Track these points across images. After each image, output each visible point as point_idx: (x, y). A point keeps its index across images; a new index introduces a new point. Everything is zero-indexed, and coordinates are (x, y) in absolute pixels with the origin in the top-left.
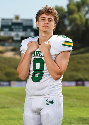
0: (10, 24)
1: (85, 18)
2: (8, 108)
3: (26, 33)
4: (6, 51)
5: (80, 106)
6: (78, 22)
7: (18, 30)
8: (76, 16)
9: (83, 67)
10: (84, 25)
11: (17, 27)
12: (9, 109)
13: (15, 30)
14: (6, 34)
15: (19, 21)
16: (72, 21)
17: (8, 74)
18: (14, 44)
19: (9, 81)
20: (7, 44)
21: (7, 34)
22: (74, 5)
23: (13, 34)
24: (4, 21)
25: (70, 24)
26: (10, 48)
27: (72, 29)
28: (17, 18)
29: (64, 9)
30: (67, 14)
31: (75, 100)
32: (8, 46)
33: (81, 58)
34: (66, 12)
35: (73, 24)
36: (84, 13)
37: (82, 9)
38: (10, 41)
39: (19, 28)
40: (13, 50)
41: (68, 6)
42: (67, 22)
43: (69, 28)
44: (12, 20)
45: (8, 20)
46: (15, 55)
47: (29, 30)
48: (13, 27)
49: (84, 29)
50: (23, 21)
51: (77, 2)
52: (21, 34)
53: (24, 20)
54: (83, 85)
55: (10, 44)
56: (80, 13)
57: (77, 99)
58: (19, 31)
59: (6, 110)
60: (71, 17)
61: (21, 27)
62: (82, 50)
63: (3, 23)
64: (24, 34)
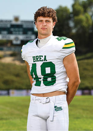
0: (9, 26)
1: (92, 19)
2: (6, 119)
3: (27, 36)
4: (5, 56)
5: (87, 118)
6: (84, 24)
7: (17, 33)
8: (82, 17)
9: (90, 74)
10: (91, 27)
11: (17, 29)
12: (8, 121)
13: (14, 33)
14: (4, 37)
15: (19, 23)
16: (78, 23)
17: (6, 82)
18: (13, 48)
19: (8, 90)
20: (5, 48)
21: (6, 37)
22: (80, 5)
23: (12, 37)
24: (2, 23)
25: (75, 26)
26: (9, 52)
27: (77, 32)
28: (17, 19)
29: (69, 10)
30: (72, 15)
31: (81, 111)
32: (7, 50)
33: (87, 64)
34: (71, 13)
35: (79, 26)
36: (91, 14)
37: (89, 9)
38: (9, 45)
39: (19, 31)
40: (12, 55)
41: (73, 6)
42: (72, 24)
43: (74, 31)
44: (11, 21)
45: (6, 21)
46: (14, 60)
47: (30, 33)
48: (12, 29)
49: (90, 31)
50: (23, 23)
51: (83, 2)
52: (21, 37)
53: (24, 21)
54: (90, 94)
55: (9, 49)
56: (86, 14)
57: (83, 110)
58: (19, 34)
59: (4, 121)
60: (76, 18)
61: (21, 29)
62: (89, 55)
63: (1, 25)
64: (24, 37)
